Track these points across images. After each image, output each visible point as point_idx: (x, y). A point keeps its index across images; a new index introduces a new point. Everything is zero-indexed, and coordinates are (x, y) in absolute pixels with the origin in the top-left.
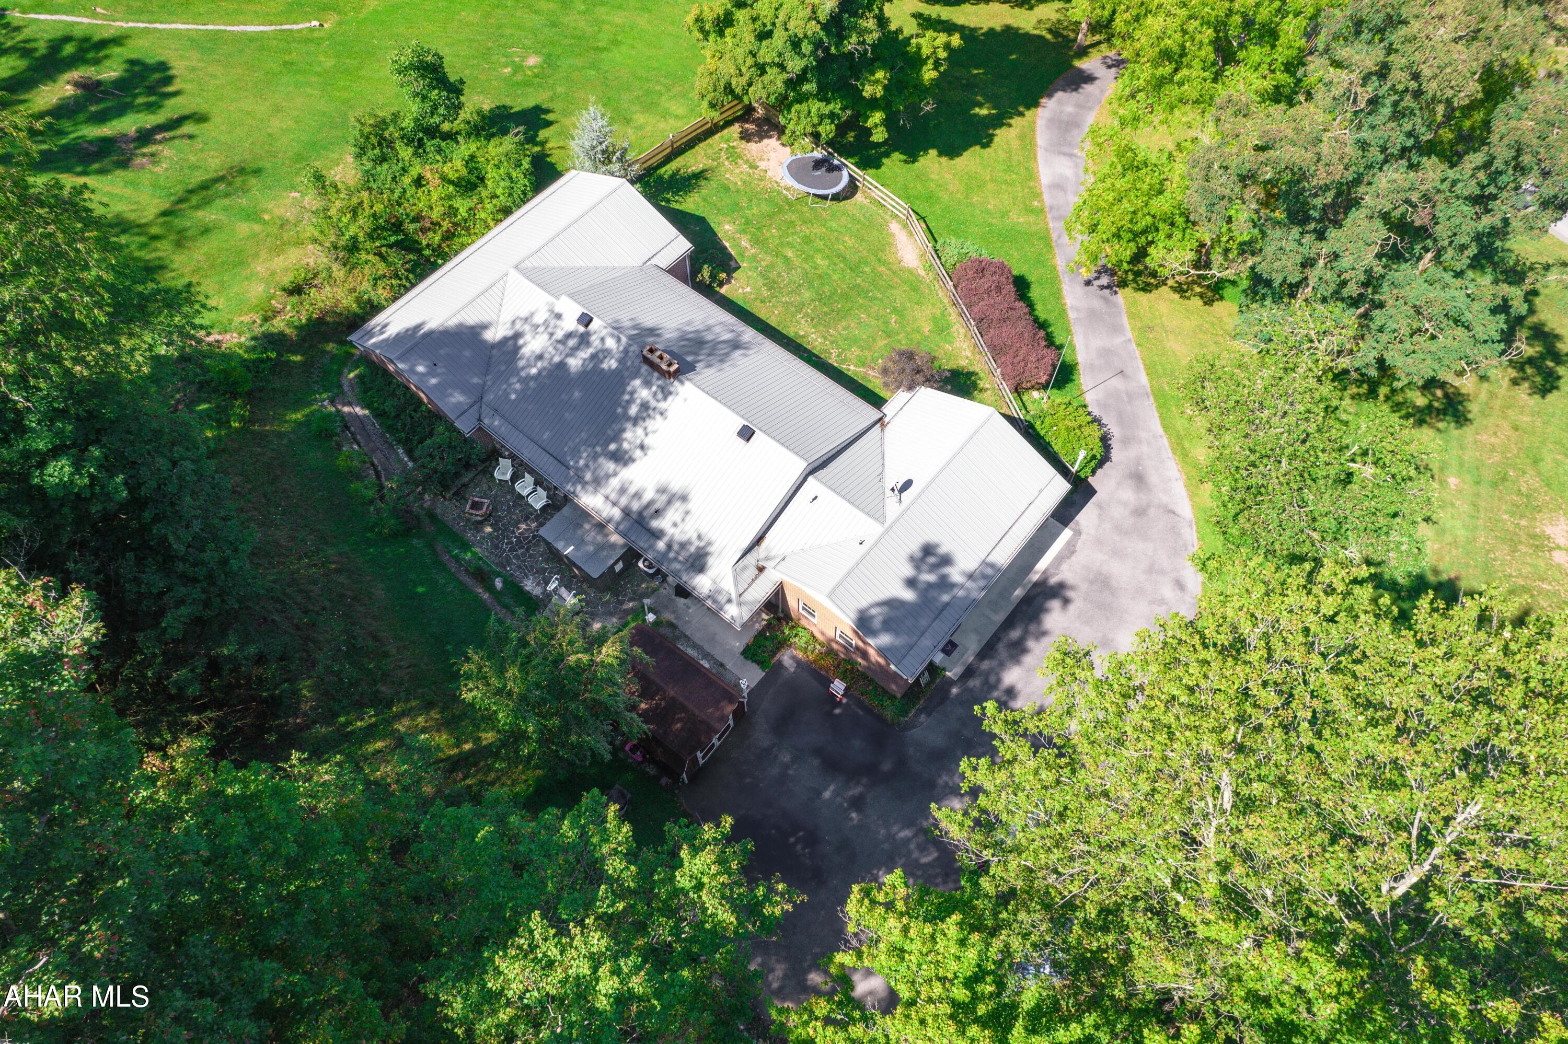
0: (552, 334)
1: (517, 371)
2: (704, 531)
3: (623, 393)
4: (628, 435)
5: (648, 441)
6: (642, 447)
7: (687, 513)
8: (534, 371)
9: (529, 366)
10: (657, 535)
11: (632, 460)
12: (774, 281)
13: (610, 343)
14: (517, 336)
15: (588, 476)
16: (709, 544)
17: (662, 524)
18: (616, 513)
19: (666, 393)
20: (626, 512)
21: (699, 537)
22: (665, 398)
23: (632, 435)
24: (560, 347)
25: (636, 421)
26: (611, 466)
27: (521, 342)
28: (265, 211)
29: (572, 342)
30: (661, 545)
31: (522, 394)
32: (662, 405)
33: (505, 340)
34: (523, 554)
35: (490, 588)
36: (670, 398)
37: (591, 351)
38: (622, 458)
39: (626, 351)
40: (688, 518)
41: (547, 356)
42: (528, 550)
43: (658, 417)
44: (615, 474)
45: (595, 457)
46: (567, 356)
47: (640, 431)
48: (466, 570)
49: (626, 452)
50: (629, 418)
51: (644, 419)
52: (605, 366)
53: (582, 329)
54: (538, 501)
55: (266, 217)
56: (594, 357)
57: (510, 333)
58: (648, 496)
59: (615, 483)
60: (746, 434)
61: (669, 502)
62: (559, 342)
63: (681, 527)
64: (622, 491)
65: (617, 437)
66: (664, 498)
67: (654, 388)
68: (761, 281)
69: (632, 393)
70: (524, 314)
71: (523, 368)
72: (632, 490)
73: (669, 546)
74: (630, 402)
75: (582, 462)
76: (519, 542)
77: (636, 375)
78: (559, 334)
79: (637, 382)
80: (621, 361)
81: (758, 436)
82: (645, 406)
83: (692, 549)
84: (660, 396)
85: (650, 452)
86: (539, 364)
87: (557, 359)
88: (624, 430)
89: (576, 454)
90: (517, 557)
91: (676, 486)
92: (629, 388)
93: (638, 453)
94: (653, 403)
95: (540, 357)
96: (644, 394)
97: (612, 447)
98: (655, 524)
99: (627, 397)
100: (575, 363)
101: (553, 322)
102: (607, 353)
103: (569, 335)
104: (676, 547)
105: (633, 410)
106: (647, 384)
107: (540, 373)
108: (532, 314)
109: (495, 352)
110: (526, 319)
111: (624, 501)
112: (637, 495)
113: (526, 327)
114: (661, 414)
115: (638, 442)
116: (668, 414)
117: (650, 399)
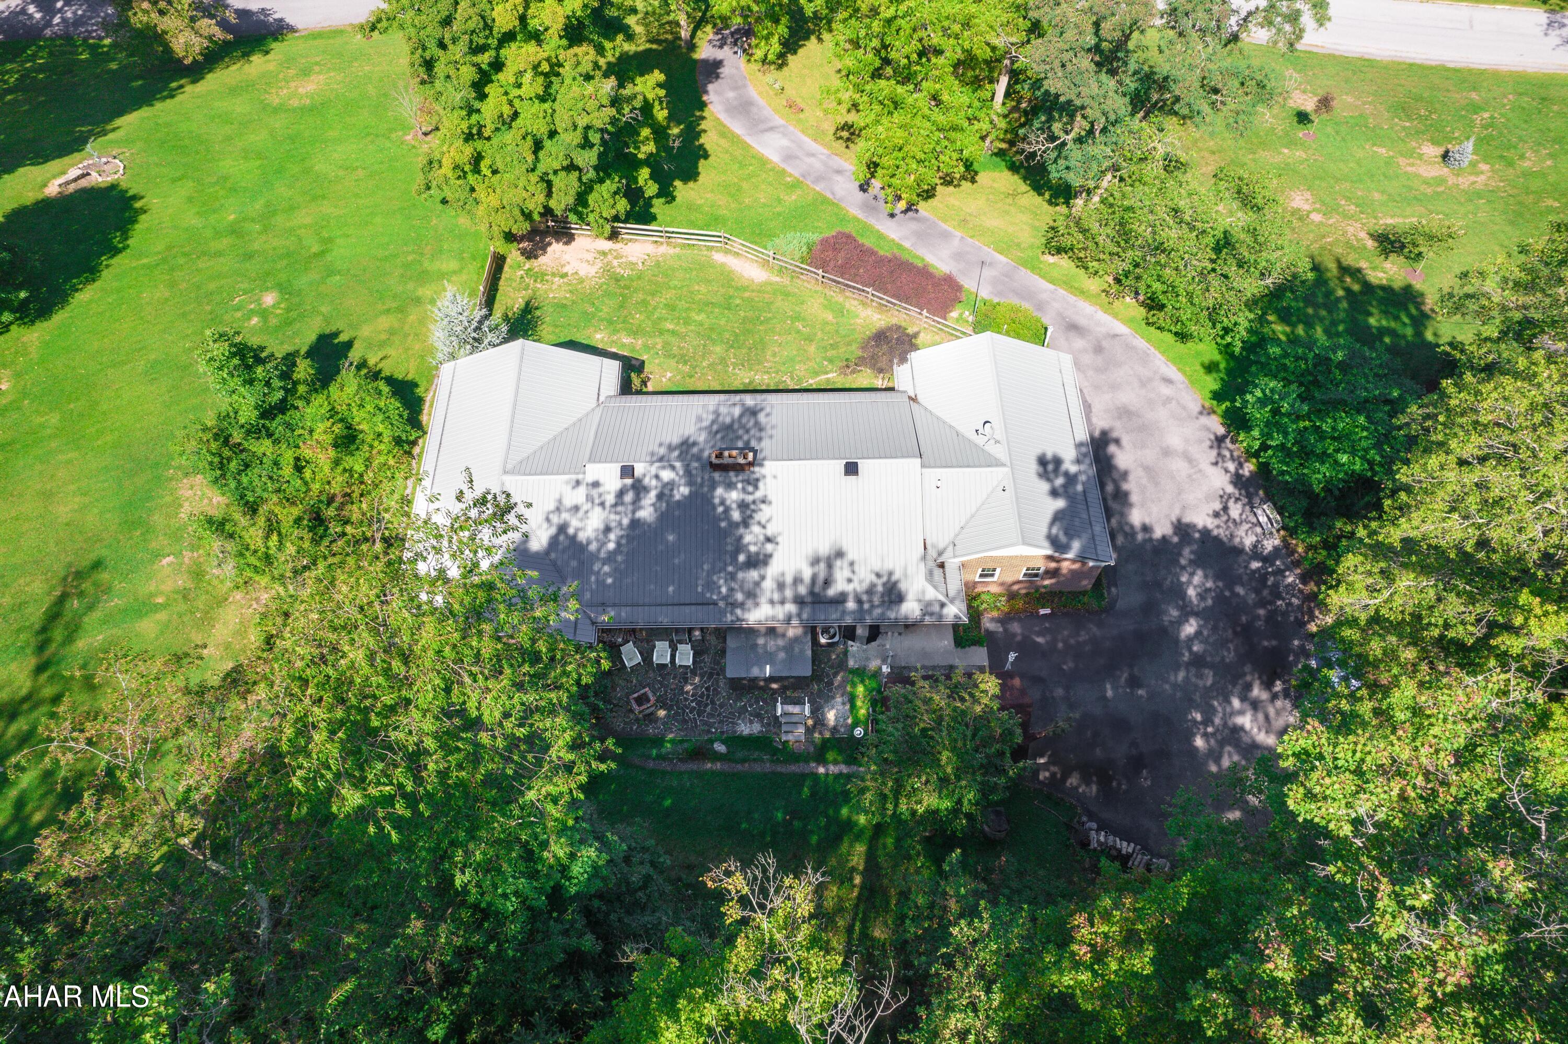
0: (602, 504)
1: (594, 557)
2: (877, 567)
3: (714, 508)
4: (748, 539)
5: (769, 532)
6: (768, 540)
7: (852, 564)
8: (611, 546)
9: (603, 544)
10: (841, 599)
11: (769, 556)
13: (667, 475)
14: (562, 528)
15: (739, 597)
16: (890, 574)
17: (840, 585)
18: (791, 608)
19: (755, 483)
20: (799, 601)
21: (878, 575)
22: (756, 487)
23: (752, 537)
24: (619, 508)
25: (746, 523)
26: (754, 574)
27: (571, 531)
28: (152, 595)
29: (629, 497)
30: (851, 605)
31: (617, 572)
32: (759, 494)
33: (554, 542)
34: (713, 709)
35: (717, 757)
36: (761, 485)
37: (653, 494)
38: (758, 561)
39: (688, 472)
40: (856, 568)
41: (613, 524)
42: (713, 702)
43: (763, 506)
44: (763, 578)
45: (733, 577)
46: (634, 512)
47: (756, 529)
48: (680, 760)
49: (758, 554)
50: (737, 525)
51: (751, 517)
52: (677, 497)
53: (629, 481)
54: (685, 656)
55: (160, 600)
56: (660, 496)
57: (553, 531)
58: (807, 574)
59: (768, 584)
60: (851, 469)
61: (830, 566)
62: (615, 505)
63: (855, 578)
64: (781, 586)
65: (739, 546)
66: (822, 566)
67: (740, 486)
68: (672, 362)
69: (723, 503)
70: (552, 507)
71: (599, 550)
72: (789, 579)
73: (859, 601)
74: (727, 510)
75: (724, 590)
76: (699, 703)
77: (713, 486)
78: (610, 499)
79: (719, 491)
80: (690, 483)
81: (863, 465)
82: (743, 506)
83: (880, 588)
84: (750, 489)
85: (779, 539)
86: (612, 536)
87: (626, 521)
88: (741, 537)
89: (711, 586)
90: (711, 715)
91: (824, 549)
92: (717, 501)
93: (769, 547)
94: (750, 498)
95: (608, 529)
96: (734, 496)
97: (742, 558)
98: (831, 592)
99: (720, 509)
100: (646, 513)
101: (595, 492)
102: (671, 485)
103: (621, 494)
104: (865, 598)
105: (736, 515)
106: (730, 486)
107: (618, 544)
108: (560, 501)
109: (553, 555)
110: (558, 509)
111: (789, 593)
112: (797, 580)
113: (565, 516)
114: (763, 502)
115: (762, 538)
116: (769, 498)
117: (742, 496)
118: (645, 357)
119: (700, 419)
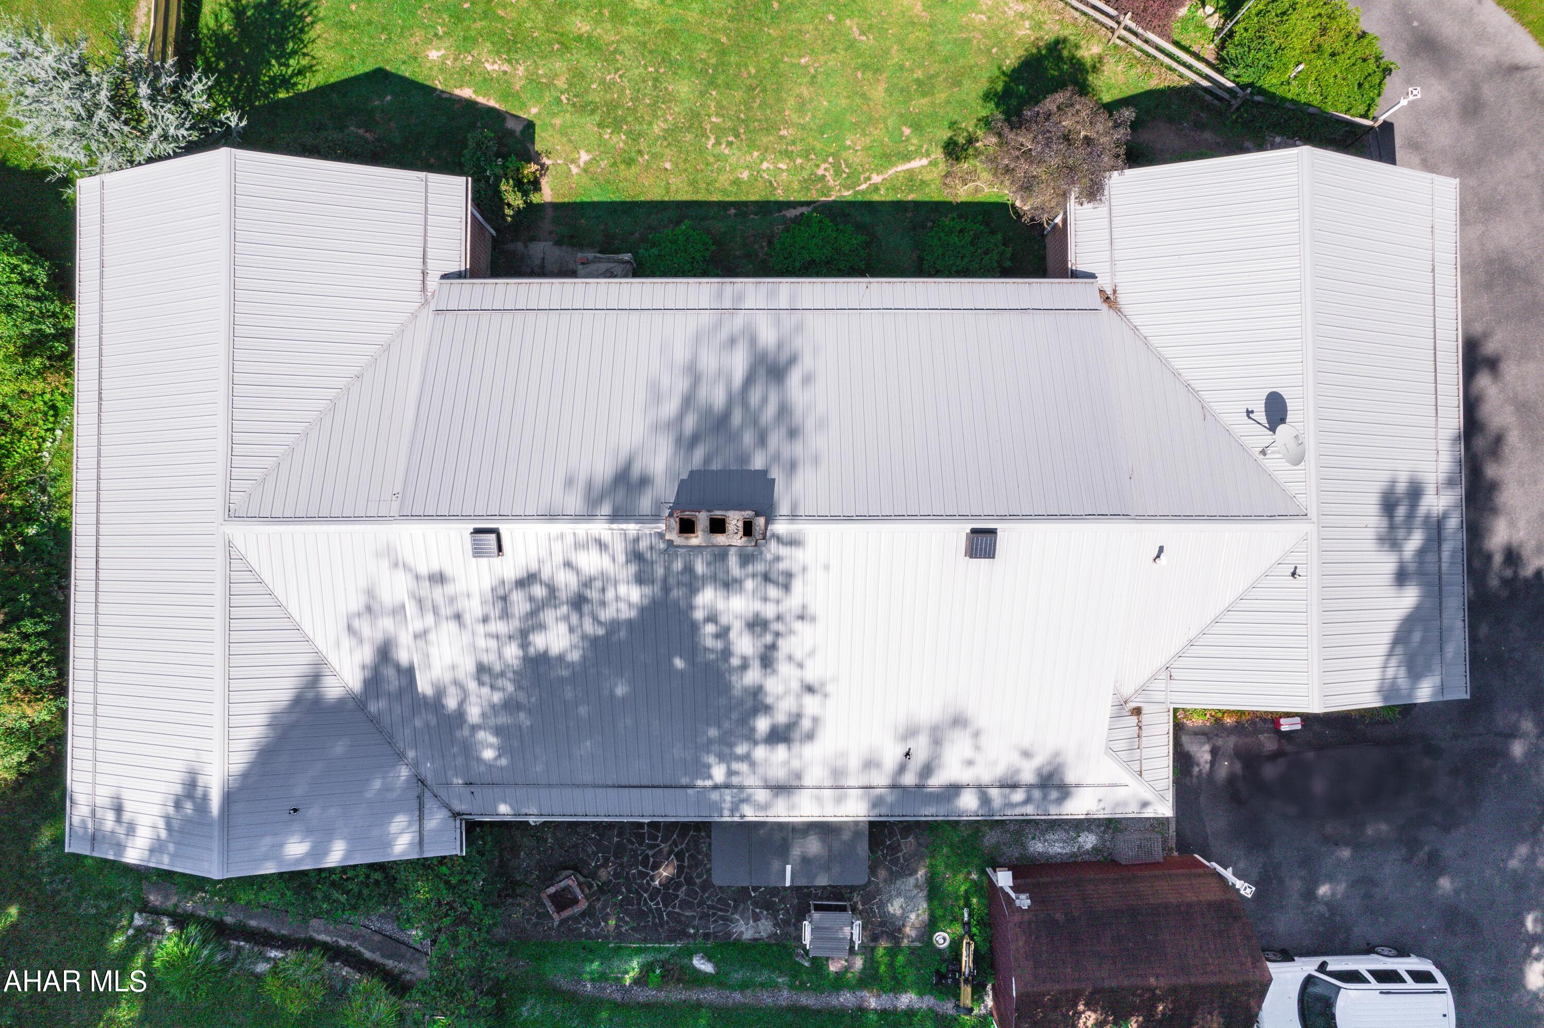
0: (458, 618)
1: (455, 715)
3: (695, 628)
4: (772, 690)
5: (811, 675)
7: (976, 734)
8: (492, 698)
11: (813, 722)
12: (612, 106)
13: (591, 560)
14: (385, 653)
16: (1052, 755)
21: (1027, 754)
22: (786, 589)
23: (781, 685)
24: (499, 627)
25: (764, 658)
29: (515, 606)
30: (967, 802)
31: (505, 742)
32: (793, 602)
36: (797, 585)
39: (635, 557)
41: (489, 659)
43: (798, 626)
45: (737, 754)
46: (528, 636)
47: (786, 669)
50: (747, 661)
51: (775, 646)
52: (616, 607)
57: (367, 654)
60: (982, 543)
61: (937, 741)
62: (487, 621)
63: (981, 761)
64: (838, 769)
66: (922, 739)
67: (749, 584)
68: (590, 123)
69: (712, 618)
70: (356, 603)
71: (462, 707)
74: (723, 633)
77: (692, 584)
78: (474, 608)
79: (707, 598)
80: (642, 579)
82: (757, 624)
84: (773, 591)
85: (830, 688)
89: (695, 766)
92: (699, 615)
93: (811, 705)
94: (769, 611)
96: (738, 605)
99: (709, 631)
102: (598, 582)
105: (743, 644)
106: (729, 585)
107: (505, 693)
112: (870, 764)
113: (387, 624)
114: (801, 617)
115: (795, 685)
116: (811, 610)
117: (758, 606)
118: (532, 112)
119: (656, 395)
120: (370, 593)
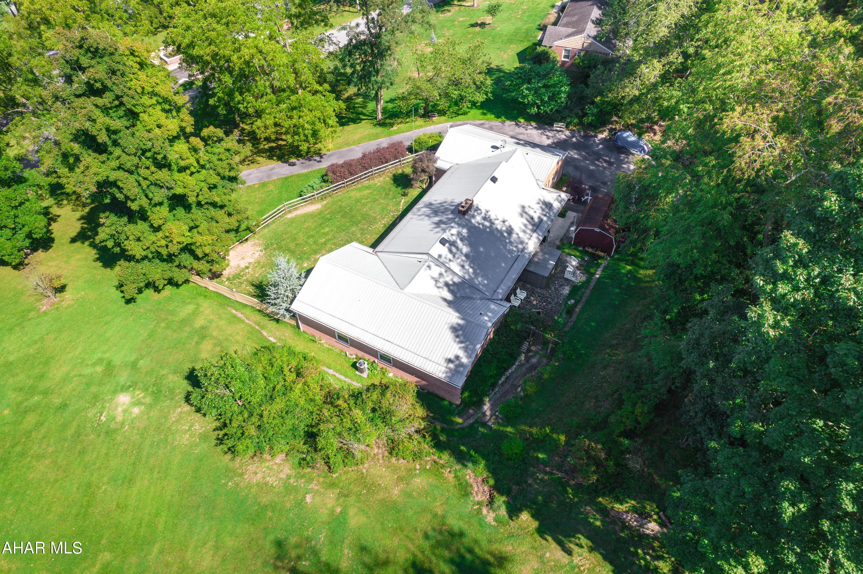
0: (450, 260)
1: (471, 279)
2: (536, 202)
3: (479, 228)
4: (499, 227)
5: (501, 219)
6: (504, 222)
7: (529, 207)
8: (471, 270)
9: (468, 272)
10: (541, 220)
11: (510, 226)
13: (454, 231)
15: (520, 246)
16: (540, 200)
17: (536, 216)
18: (535, 235)
19: (478, 209)
20: (534, 231)
22: (480, 210)
23: (499, 225)
24: (457, 256)
25: (492, 223)
26: (514, 236)
27: (451, 282)
29: (454, 250)
30: (545, 219)
31: (485, 276)
32: (484, 211)
33: (450, 291)
34: (550, 298)
35: (575, 305)
36: (480, 208)
37: (459, 242)
38: (510, 231)
39: (459, 225)
40: (532, 206)
41: (462, 263)
43: (489, 213)
44: (517, 234)
45: (511, 243)
46: (462, 253)
47: (496, 222)
49: (507, 229)
50: (491, 226)
51: (491, 220)
52: (466, 235)
53: (447, 245)
56: (462, 240)
57: (445, 289)
58: (525, 221)
59: (521, 235)
60: (494, 180)
61: (527, 213)
62: (454, 256)
63: (535, 210)
64: (524, 232)
65: (500, 232)
66: (524, 215)
67: (476, 214)
69: (479, 224)
70: (433, 283)
71: (470, 276)
72: (524, 228)
73: (545, 215)
74: (483, 224)
75: (515, 249)
76: (544, 302)
77: (470, 221)
78: (450, 256)
79: (473, 221)
80: (463, 227)
81: (495, 174)
82: (485, 219)
83: (544, 207)
84: (479, 212)
85: (506, 219)
86: (467, 267)
87: (464, 258)
88: (497, 229)
89: (510, 252)
90: (553, 300)
91: (519, 210)
92: (477, 225)
93: (506, 223)
94: (483, 215)
95: (463, 266)
96: (479, 218)
97: (505, 234)
98: (536, 220)
99: (481, 226)
100: (465, 249)
102: (459, 234)
103: (451, 251)
104: (544, 213)
105: (487, 224)
106: (473, 216)
107: (471, 267)
109: (458, 295)
110: (436, 281)
111: (529, 232)
112: (525, 226)
113: (441, 280)
114: (487, 212)
115: (502, 223)
116: (487, 209)
117: (481, 216)
120: (433, 278)
